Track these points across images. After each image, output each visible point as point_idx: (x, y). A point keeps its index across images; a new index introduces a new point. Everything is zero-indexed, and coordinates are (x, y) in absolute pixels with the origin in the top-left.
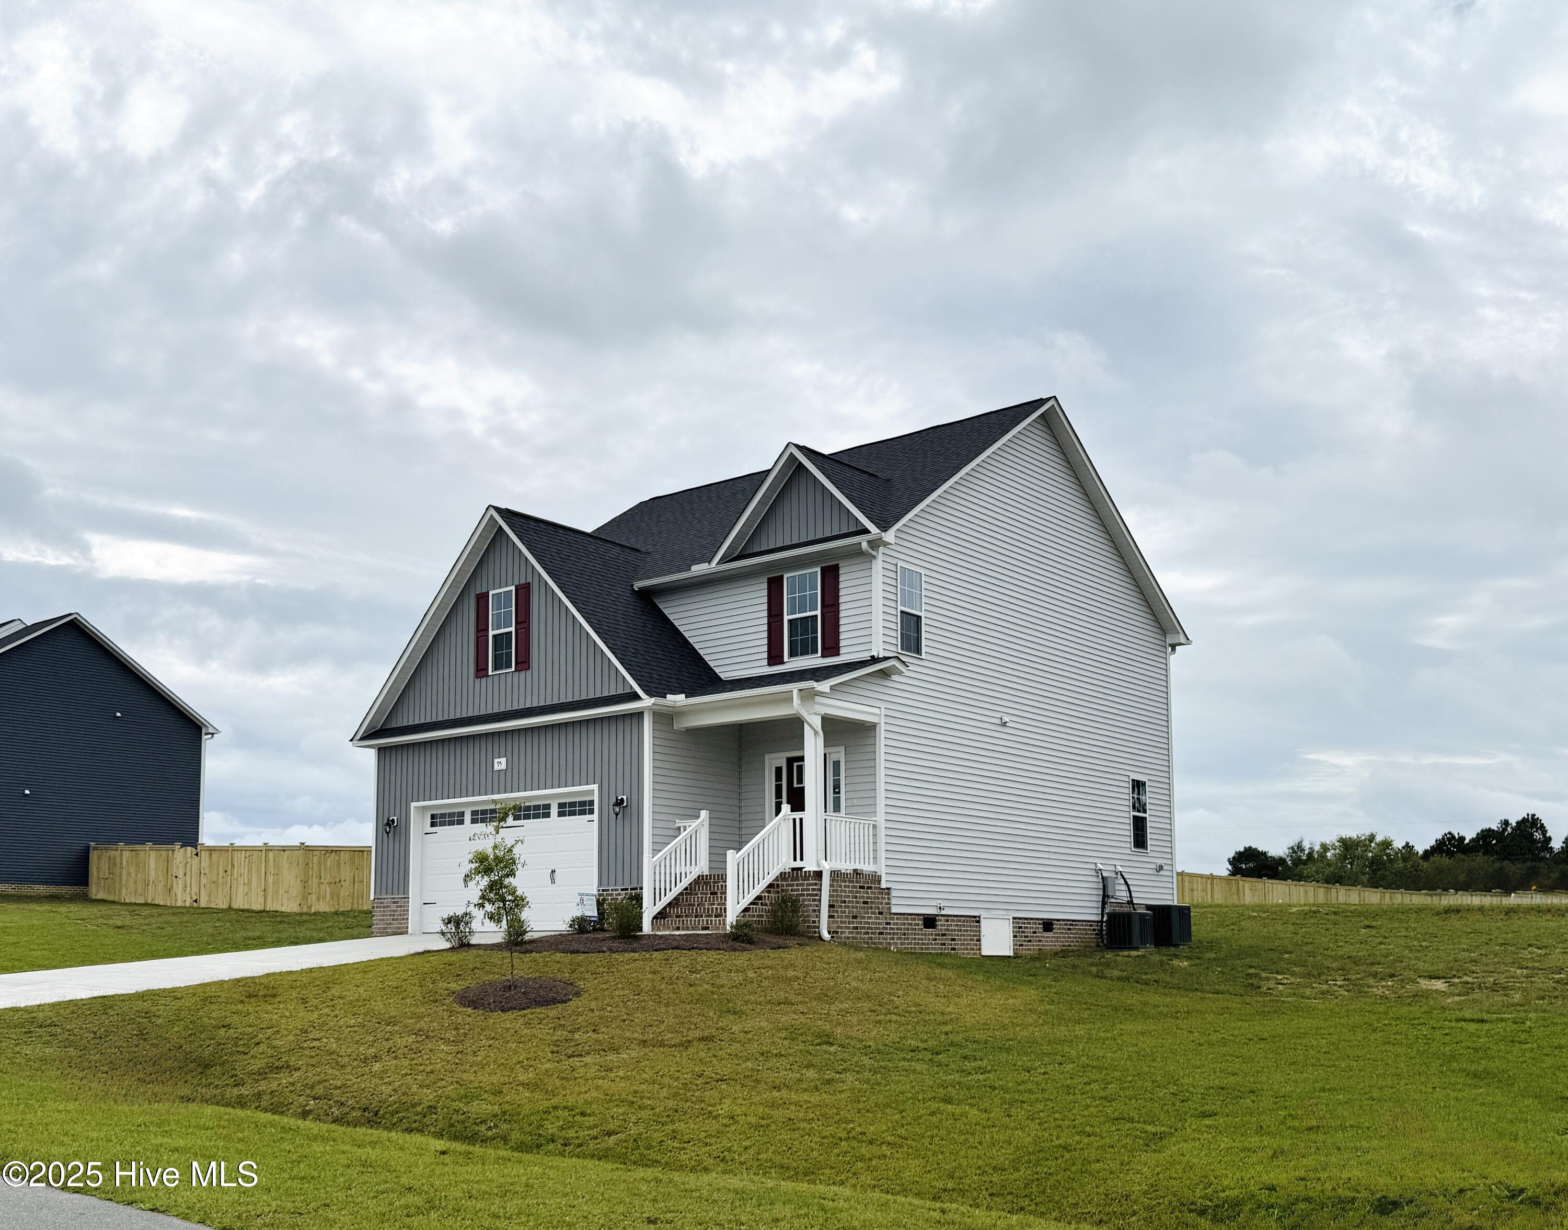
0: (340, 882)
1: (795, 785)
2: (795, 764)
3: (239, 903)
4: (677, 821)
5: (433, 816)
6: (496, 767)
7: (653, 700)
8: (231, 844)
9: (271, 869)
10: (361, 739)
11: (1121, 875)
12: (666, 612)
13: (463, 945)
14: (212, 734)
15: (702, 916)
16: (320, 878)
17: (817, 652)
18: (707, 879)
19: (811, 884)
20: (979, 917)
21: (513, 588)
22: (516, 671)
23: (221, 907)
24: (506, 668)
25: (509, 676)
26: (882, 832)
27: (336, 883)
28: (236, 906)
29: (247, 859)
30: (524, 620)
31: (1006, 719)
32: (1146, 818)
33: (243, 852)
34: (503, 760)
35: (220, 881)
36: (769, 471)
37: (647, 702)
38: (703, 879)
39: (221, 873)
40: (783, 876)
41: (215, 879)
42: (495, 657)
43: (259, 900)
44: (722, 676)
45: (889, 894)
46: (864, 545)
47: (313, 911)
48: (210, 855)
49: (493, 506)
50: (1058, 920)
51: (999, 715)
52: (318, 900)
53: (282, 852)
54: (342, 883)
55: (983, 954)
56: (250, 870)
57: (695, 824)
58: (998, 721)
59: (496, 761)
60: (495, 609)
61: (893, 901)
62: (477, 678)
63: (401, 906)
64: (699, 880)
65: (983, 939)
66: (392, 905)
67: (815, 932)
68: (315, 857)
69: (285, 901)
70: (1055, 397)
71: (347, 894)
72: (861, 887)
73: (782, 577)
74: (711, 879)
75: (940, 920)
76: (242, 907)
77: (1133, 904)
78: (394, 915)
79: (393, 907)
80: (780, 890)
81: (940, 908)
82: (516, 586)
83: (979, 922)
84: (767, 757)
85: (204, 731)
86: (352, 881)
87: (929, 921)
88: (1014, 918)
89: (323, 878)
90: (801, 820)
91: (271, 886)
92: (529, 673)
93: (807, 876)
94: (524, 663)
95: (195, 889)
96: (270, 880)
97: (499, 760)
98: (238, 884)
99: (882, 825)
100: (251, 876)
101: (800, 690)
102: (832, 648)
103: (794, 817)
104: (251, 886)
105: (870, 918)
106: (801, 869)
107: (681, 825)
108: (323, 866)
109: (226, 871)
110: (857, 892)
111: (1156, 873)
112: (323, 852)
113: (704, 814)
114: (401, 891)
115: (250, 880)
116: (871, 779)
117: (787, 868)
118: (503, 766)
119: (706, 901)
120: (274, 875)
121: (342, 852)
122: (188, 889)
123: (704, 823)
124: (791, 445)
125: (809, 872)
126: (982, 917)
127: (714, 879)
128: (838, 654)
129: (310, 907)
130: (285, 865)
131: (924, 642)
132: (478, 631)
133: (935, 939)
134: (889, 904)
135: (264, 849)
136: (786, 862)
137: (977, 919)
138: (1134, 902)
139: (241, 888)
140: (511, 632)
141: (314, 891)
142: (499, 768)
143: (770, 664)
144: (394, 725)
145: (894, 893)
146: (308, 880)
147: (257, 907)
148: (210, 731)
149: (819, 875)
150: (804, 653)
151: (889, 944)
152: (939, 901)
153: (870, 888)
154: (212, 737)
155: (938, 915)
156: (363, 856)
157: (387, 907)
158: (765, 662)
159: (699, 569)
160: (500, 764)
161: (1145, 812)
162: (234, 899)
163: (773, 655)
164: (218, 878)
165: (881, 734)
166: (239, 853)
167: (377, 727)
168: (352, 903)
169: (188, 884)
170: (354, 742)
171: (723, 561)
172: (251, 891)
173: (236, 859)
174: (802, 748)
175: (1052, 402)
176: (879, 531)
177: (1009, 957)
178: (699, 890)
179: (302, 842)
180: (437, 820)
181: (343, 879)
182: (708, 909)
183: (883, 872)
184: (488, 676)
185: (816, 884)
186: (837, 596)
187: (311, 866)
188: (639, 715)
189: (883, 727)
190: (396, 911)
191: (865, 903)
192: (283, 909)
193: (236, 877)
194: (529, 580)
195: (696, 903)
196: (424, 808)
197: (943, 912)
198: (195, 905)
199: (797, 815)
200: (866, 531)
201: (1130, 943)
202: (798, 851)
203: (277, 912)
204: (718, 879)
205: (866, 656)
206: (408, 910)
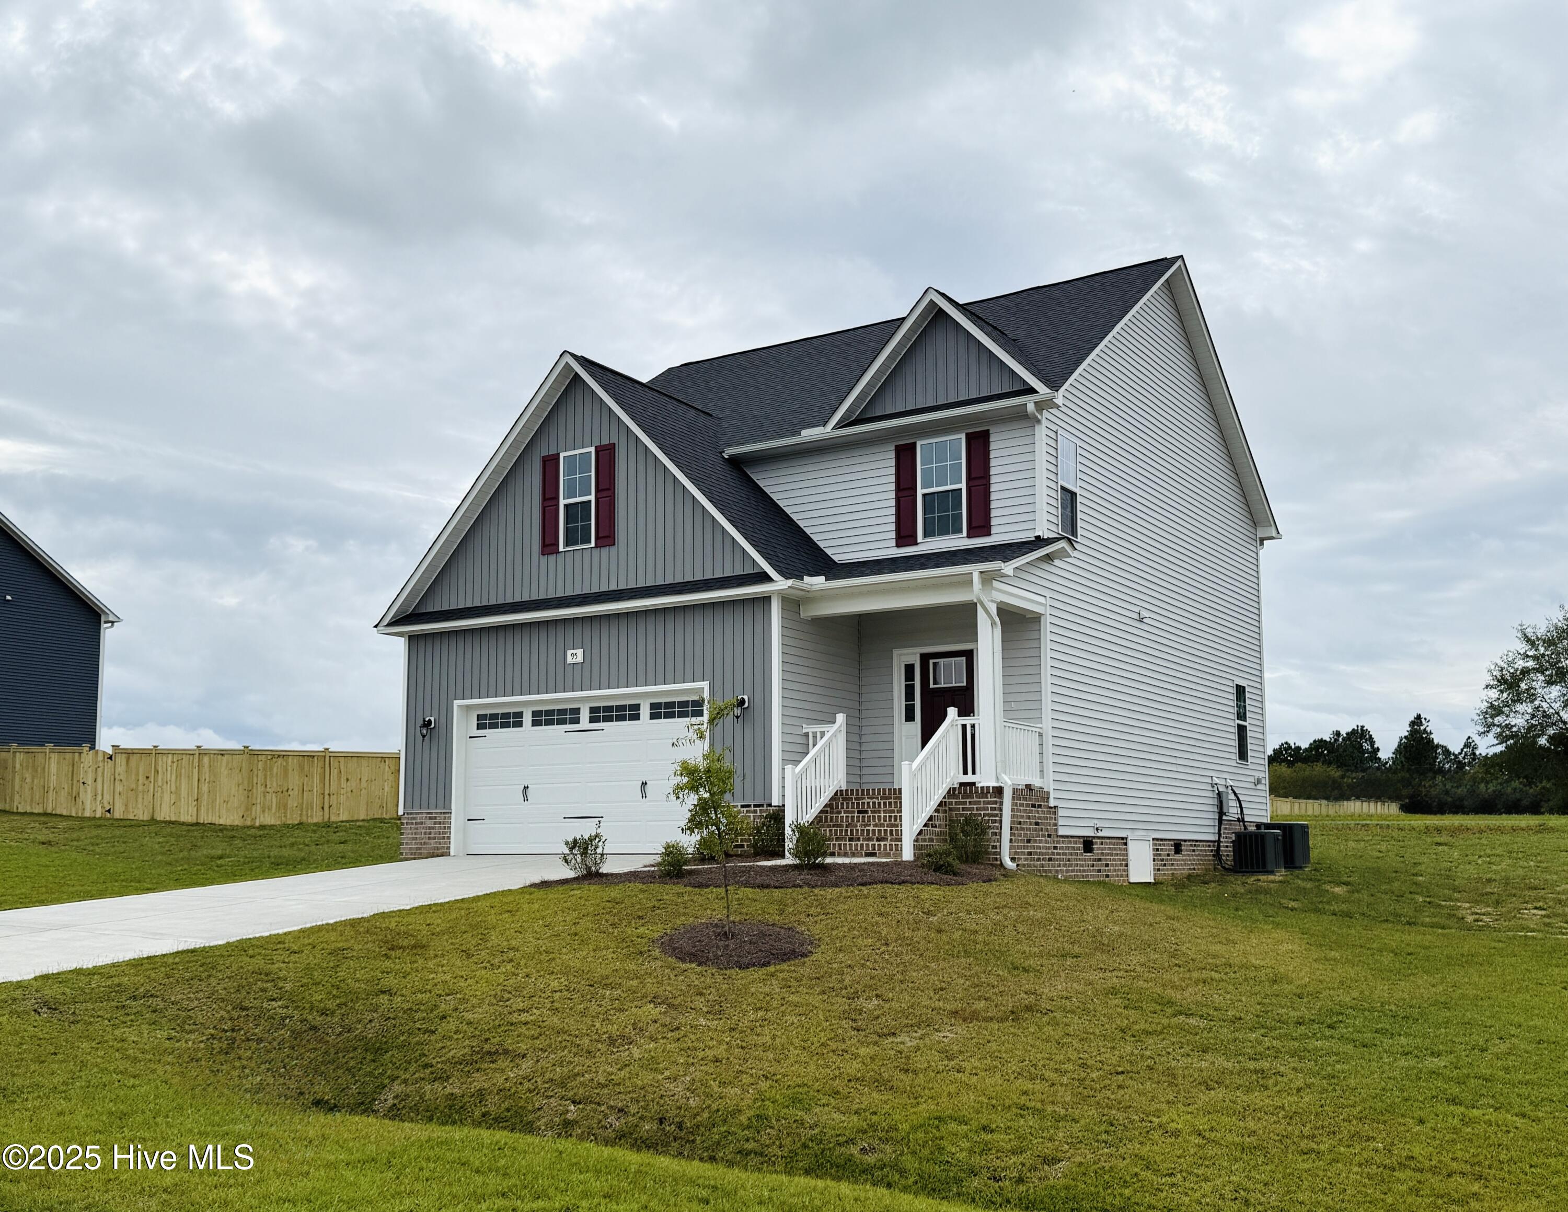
0: (287, 791)
1: (932, 686)
2: (931, 662)
3: (165, 813)
4: (804, 726)
5: (479, 717)
6: (570, 660)
7: (790, 582)
8: (155, 747)
9: (206, 775)
10: (390, 624)
11: (1232, 790)
12: (761, 484)
13: (592, 876)
14: (113, 622)
15: (859, 839)
16: (266, 786)
17: (961, 532)
18: (847, 794)
19: (989, 803)
20: (1126, 838)
21: (592, 449)
22: (596, 546)
23: (141, 818)
24: (583, 543)
25: (587, 555)
26: (1049, 741)
27: (284, 792)
28: (159, 817)
29: (175, 764)
30: (608, 487)
31: (1144, 613)
32: (1246, 727)
33: (170, 756)
34: (580, 652)
35: (141, 788)
36: (903, 319)
37: (781, 584)
38: (842, 795)
39: (142, 779)
40: (951, 793)
41: (134, 786)
42: (567, 530)
43: (190, 811)
44: (836, 558)
45: (1055, 813)
46: (1031, 407)
47: (257, 824)
48: (128, 760)
49: (569, 353)
50: (1185, 841)
51: (1137, 609)
52: (264, 811)
53: (219, 757)
54: (290, 792)
55: (1132, 881)
56: (178, 776)
57: (831, 730)
58: (1136, 616)
59: (569, 652)
60: (566, 474)
61: (1061, 822)
62: (543, 554)
63: (440, 823)
64: (839, 797)
65: (1131, 864)
66: (428, 821)
67: (996, 859)
68: (260, 763)
69: (224, 812)
70: (1182, 256)
71: (295, 805)
72: (1034, 806)
73: (915, 444)
74: (852, 794)
75: (1096, 843)
76: (168, 819)
77: (1243, 821)
78: (430, 833)
79: (429, 823)
80: (947, 809)
81: (1097, 829)
82: (596, 447)
83: (1126, 844)
84: (896, 653)
85: (103, 619)
86: (301, 790)
87: (1088, 844)
88: (1153, 839)
89: (268, 787)
90: (973, 726)
91: (206, 796)
92: (613, 550)
93: (985, 791)
94: (607, 538)
95: (107, 797)
96: (205, 788)
97: (574, 651)
98: (162, 792)
99: (1049, 732)
100: (180, 783)
101: (981, 572)
102: (980, 525)
103: (964, 722)
104: (180, 795)
105: (1041, 841)
106: (974, 784)
107: (810, 731)
108: (269, 773)
109: (147, 777)
110: (1031, 812)
111: (1254, 787)
112: (269, 757)
113: (841, 718)
114: (441, 803)
115: (178, 789)
116: (1035, 679)
117: (955, 783)
118: (580, 659)
119: (858, 821)
120: (209, 782)
121: (290, 757)
122: (99, 798)
123: (842, 729)
124: (931, 290)
125: (988, 788)
126: (1129, 838)
127: (857, 794)
128: (989, 534)
129: (254, 819)
130: (224, 771)
131: (1080, 523)
132: (545, 499)
133: (1093, 866)
134: (1055, 825)
135: (197, 753)
136: (954, 776)
137: (1124, 841)
138: (1246, 820)
139: (166, 797)
140: (590, 502)
141: (258, 801)
142: (574, 661)
143: (898, 545)
144: (430, 609)
145: (1061, 812)
146: (253, 788)
147: (186, 818)
148: (111, 619)
149: (999, 791)
150: (944, 531)
151: (1057, 871)
152: (1096, 821)
153: (1040, 806)
154: (112, 625)
155: (1094, 837)
156: (313, 762)
157: (421, 823)
158: (893, 543)
159: (809, 434)
160: (576, 656)
161: (1245, 720)
162: (157, 808)
163: (902, 534)
164: (137, 786)
165: (1047, 628)
166: (165, 757)
167: (408, 611)
168: (301, 815)
169: (100, 792)
170: (379, 628)
171: (841, 425)
172: (180, 799)
173: (160, 763)
174: (976, 640)
175: (1179, 263)
176: (1049, 391)
177: (1150, 883)
178: (842, 808)
179: (247, 745)
180: (487, 721)
181: (291, 788)
182: (862, 830)
183: (1049, 786)
184: (558, 552)
185: (995, 803)
186: (987, 467)
187: (256, 773)
188: (765, 600)
189: (1050, 619)
190: (433, 828)
191: (1037, 824)
192: (222, 822)
193: (160, 784)
194: (614, 440)
195: (844, 824)
196: (468, 707)
197: (1100, 834)
198: (108, 815)
199: (968, 721)
200: (1033, 391)
201: (1264, 866)
202: (968, 761)
203: (215, 824)
204: (863, 794)
205: (1029, 536)
206: (449, 828)
